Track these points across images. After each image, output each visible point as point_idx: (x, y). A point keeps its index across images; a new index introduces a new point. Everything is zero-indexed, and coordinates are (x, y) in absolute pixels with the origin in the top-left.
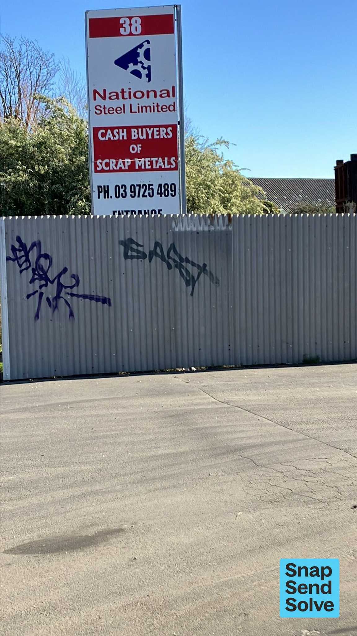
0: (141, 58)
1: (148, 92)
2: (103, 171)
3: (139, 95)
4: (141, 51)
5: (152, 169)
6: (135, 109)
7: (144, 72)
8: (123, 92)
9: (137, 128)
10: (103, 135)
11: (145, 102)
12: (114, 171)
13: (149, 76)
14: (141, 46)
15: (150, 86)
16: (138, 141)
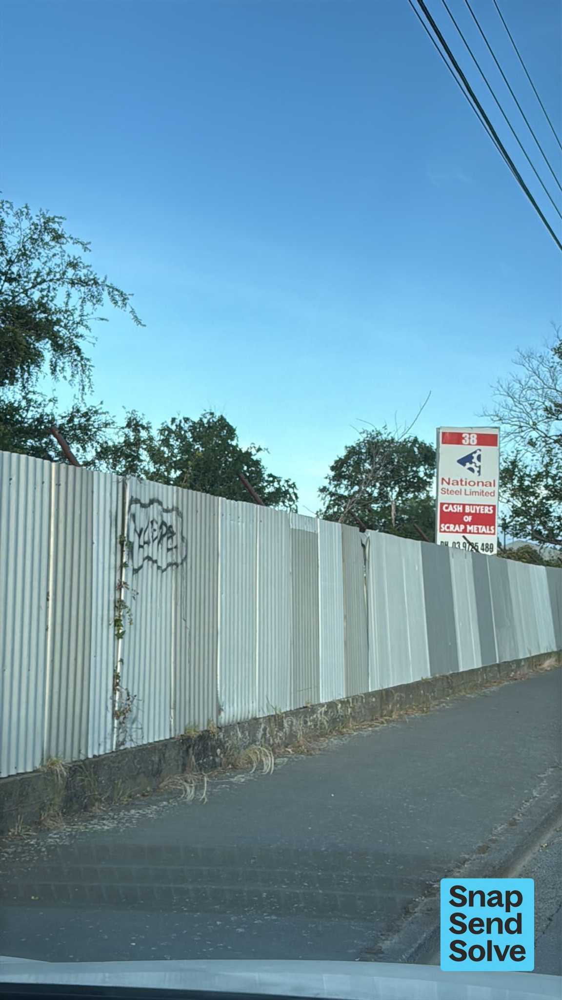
0: (475, 460)
1: (478, 482)
2: (445, 531)
3: (472, 483)
4: (475, 456)
5: (478, 533)
6: (468, 493)
7: (476, 469)
8: (461, 481)
9: (470, 505)
10: (447, 508)
11: (476, 488)
12: (452, 532)
13: (479, 472)
14: (475, 452)
15: (480, 479)
16: (469, 514)
